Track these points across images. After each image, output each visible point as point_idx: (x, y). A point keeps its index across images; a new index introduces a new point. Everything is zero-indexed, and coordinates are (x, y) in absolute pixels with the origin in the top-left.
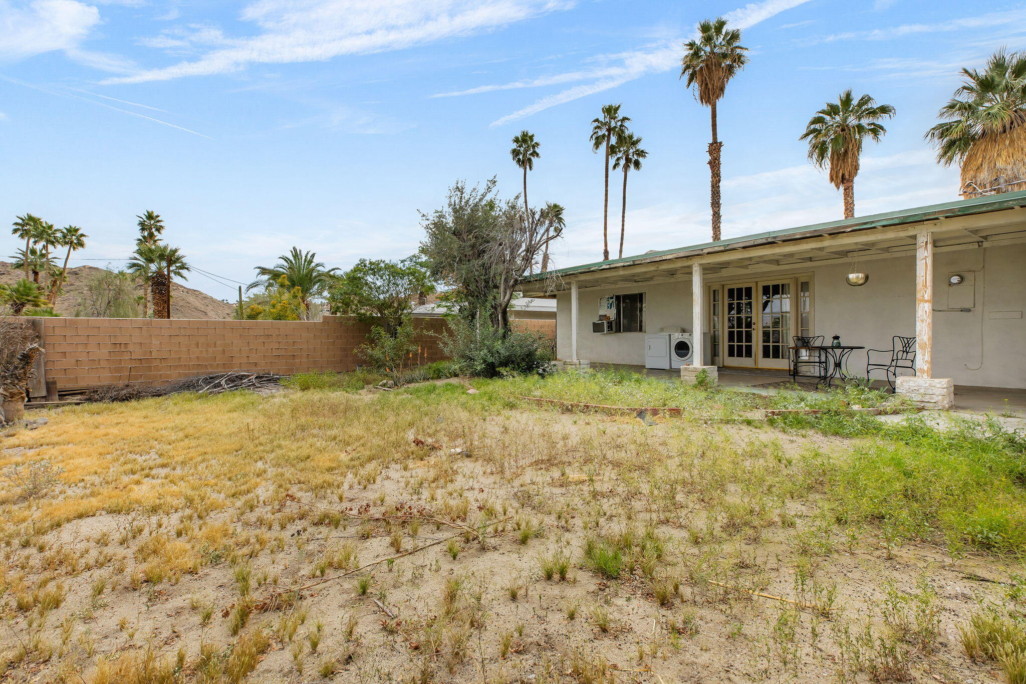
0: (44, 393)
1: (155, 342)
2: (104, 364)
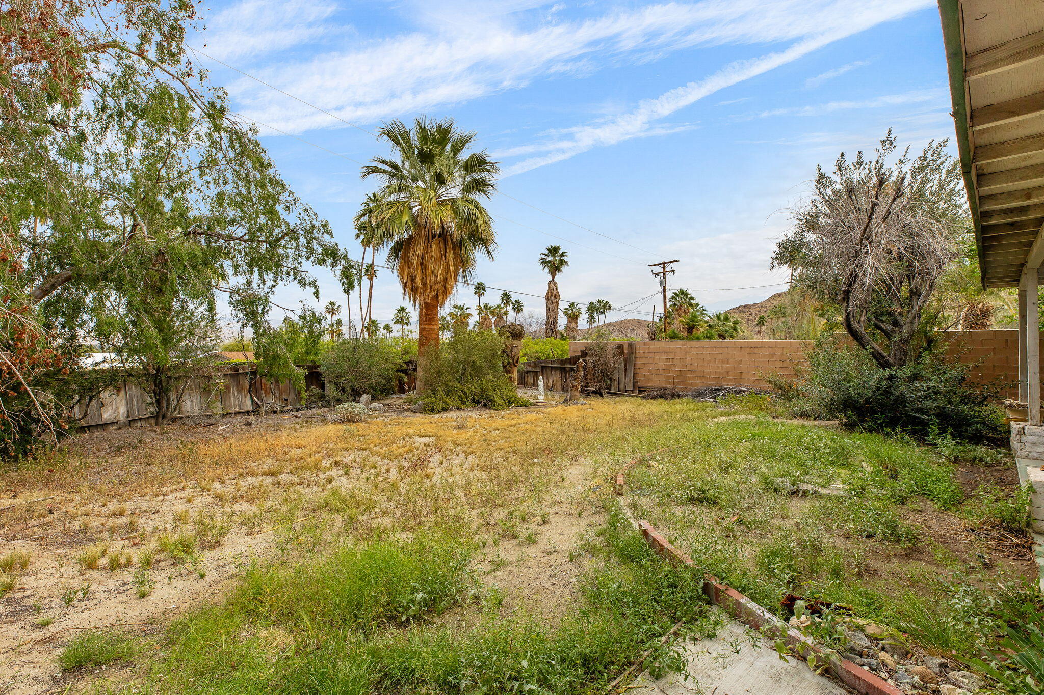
0: (631, 389)
1: (689, 358)
2: (662, 373)
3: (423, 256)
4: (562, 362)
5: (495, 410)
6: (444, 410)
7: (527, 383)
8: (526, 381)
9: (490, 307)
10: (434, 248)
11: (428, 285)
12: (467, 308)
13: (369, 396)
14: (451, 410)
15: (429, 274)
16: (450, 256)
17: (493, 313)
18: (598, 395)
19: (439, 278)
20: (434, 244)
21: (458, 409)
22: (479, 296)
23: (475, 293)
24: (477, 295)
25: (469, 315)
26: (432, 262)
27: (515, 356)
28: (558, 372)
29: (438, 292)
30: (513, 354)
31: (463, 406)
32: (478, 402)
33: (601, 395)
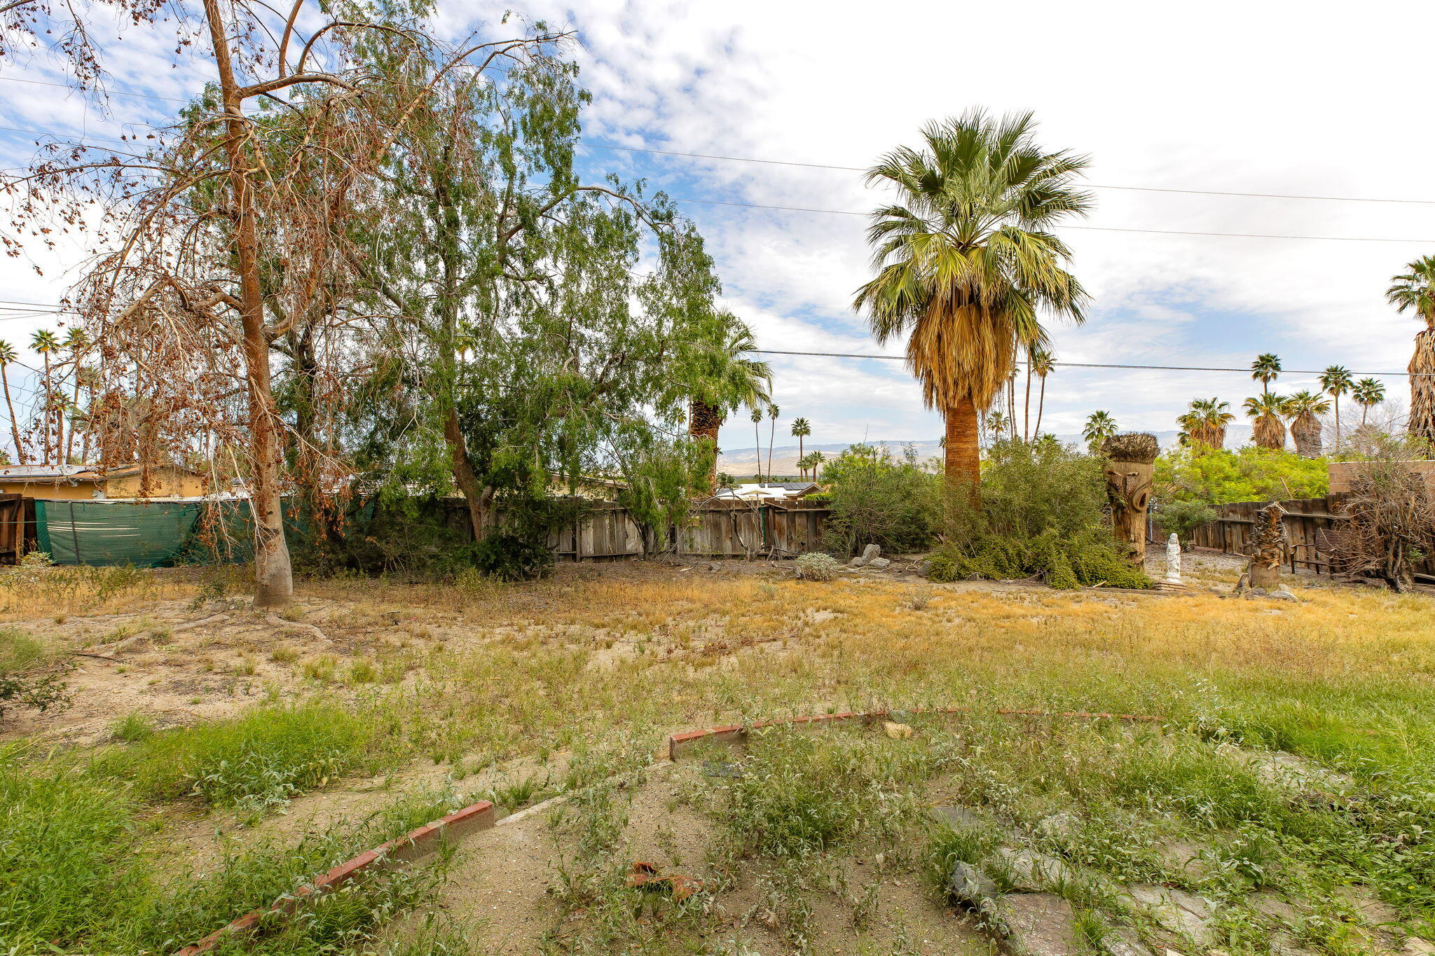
3: (939, 337)
4: (1306, 506)
5: (1053, 587)
6: (960, 578)
7: (1231, 546)
8: (1228, 540)
9: (1279, 400)
10: (957, 324)
11: (950, 380)
12: (1221, 406)
13: (878, 547)
14: (973, 579)
15: (949, 362)
16: (987, 332)
17: (1285, 409)
18: (1383, 583)
19: (967, 368)
20: (957, 316)
21: (987, 578)
22: (1266, 380)
23: (1255, 376)
24: (1259, 380)
25: (1225, 417)
26: (953, 346)
27: (1133, 493)
28: (1297, 526)
29: (970, 388)
30: (1129, 488)
31: (997, 574)
32: (1030, 571)
33: (1392, 585)
